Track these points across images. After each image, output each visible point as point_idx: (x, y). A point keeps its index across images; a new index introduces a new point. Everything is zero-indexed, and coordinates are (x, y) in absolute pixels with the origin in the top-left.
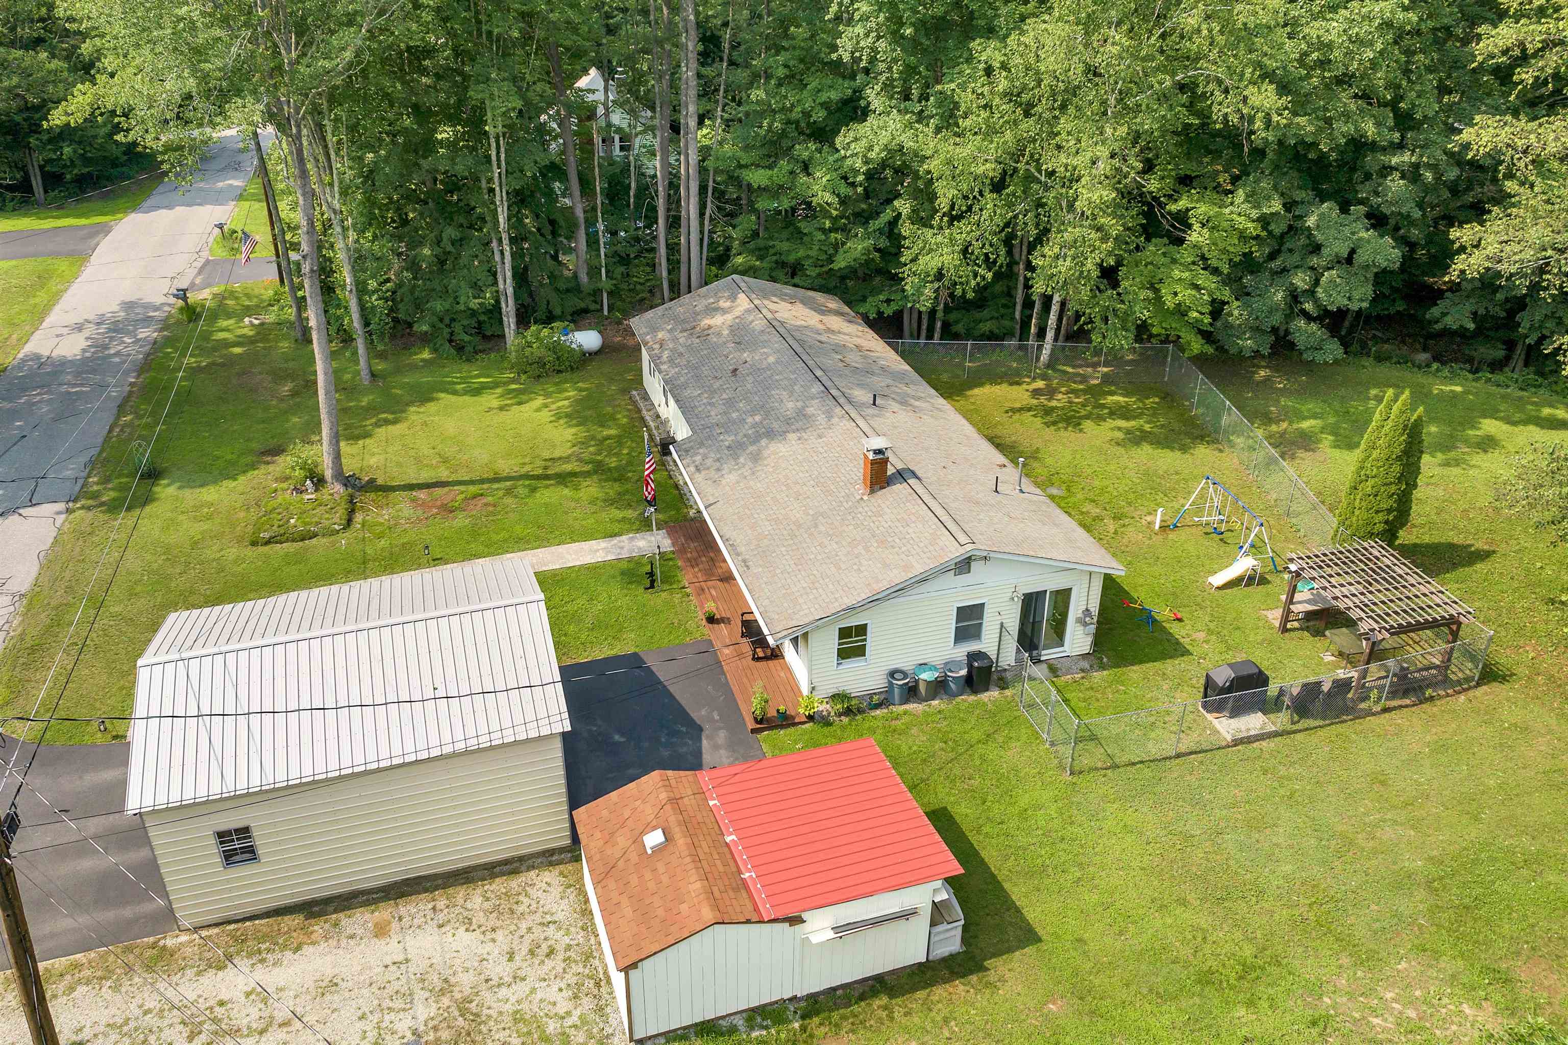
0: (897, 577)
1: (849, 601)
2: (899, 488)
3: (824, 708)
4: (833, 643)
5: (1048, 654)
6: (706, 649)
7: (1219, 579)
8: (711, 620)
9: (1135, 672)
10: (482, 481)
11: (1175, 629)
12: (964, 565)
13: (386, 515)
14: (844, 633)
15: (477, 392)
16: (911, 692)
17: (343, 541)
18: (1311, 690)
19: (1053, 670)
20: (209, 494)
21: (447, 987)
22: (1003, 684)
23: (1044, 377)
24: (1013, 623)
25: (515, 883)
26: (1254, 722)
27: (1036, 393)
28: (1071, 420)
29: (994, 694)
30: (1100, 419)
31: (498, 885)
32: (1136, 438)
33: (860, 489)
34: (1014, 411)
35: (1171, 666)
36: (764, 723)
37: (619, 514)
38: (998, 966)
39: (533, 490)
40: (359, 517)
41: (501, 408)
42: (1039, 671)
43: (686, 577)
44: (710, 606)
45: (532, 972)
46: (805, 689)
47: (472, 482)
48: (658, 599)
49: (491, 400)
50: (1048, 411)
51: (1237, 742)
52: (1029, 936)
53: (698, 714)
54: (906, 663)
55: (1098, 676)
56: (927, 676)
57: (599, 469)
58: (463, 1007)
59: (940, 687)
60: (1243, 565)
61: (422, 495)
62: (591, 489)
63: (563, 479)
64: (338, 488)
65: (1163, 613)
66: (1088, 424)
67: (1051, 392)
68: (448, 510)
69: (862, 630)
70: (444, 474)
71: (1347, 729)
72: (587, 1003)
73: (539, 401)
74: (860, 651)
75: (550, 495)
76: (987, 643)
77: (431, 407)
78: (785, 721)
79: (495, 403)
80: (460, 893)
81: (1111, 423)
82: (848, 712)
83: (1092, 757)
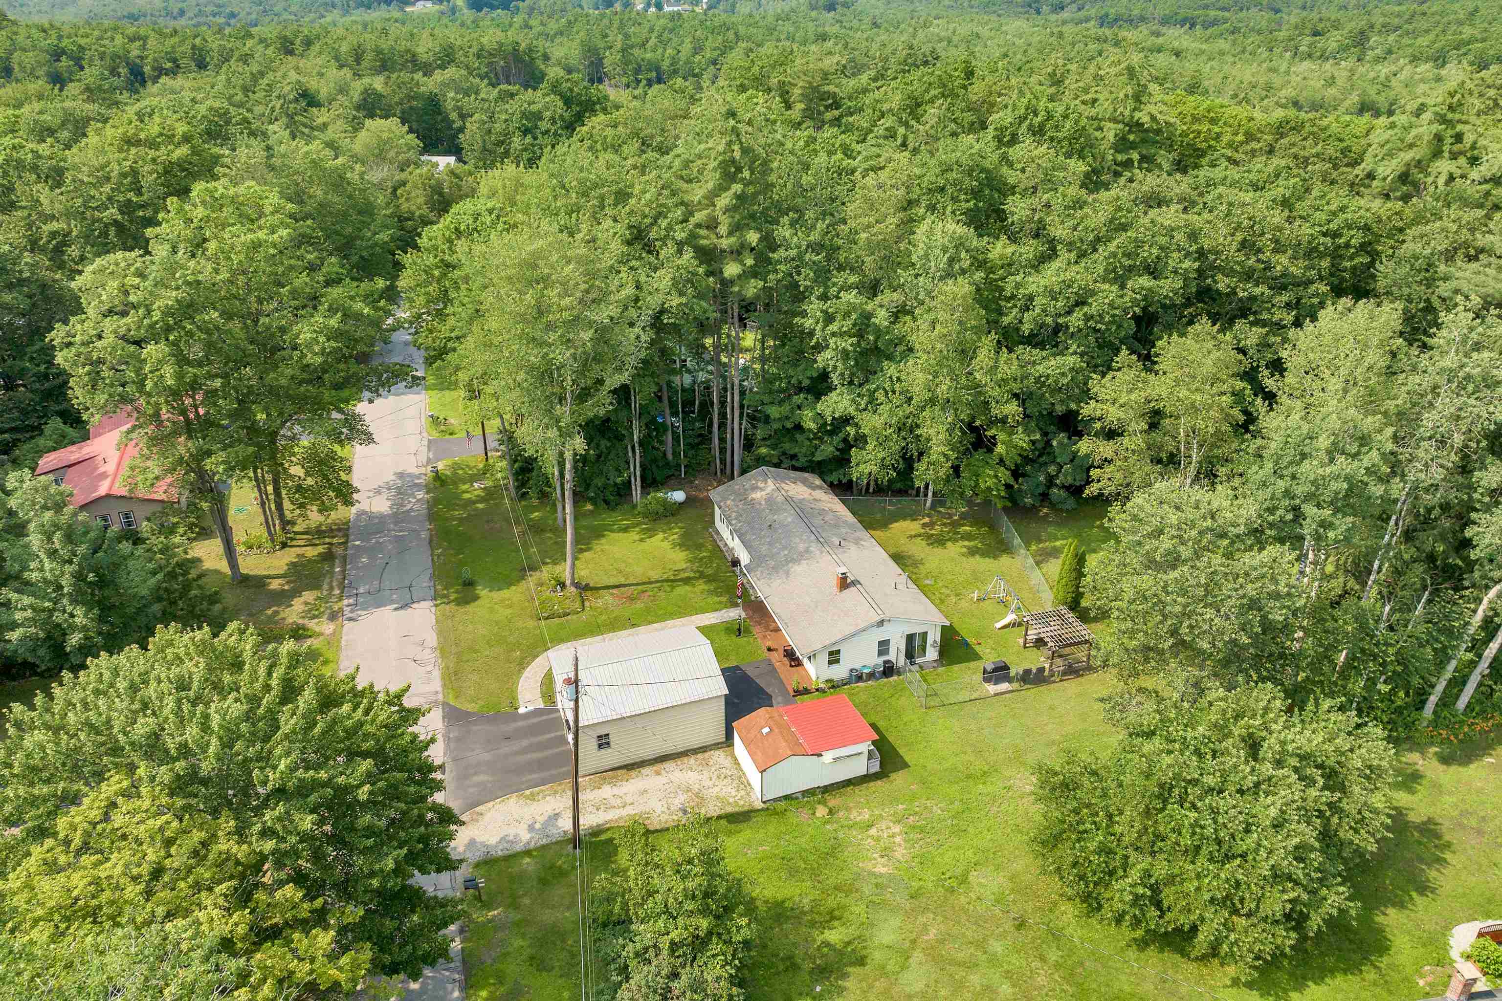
0: (852, 629)
1: (833, 640)
2: (853, 589)
3: (822, 686)
4: (826, 657)
5: (918, 661)
6: (769, 663)
7: (999, 625)
8: (769, 650)
9: (956, 667)
10: (644, 583)
11: (977, 648)
12: (881, 623)
13: (600, 603)
14: (831, 654)
15: (625, 530)
16: (860, 678)
17: (584, 616)
18: (1028, 672)
19: (921, 667)
20: (505, 593)
21: (689, 790)
22: (899, 673)
23: (929, 516)
24: (903, 647)
25: (706, 755)
26: (1004, 686)
27: (924, 525)
28: (939, 541)
29: (895, 678)
30: (956, 540)
31: (700, 756)
32: (972, 552)
33: (835, 589)
34: (911, 537)
35: (972, 665)
36: (798, 693)
37: (716, 599)
38: (893, 776)
39: (673, 587)
40: (587, 604)
41: (641, 540)
42: (915, 668)
43: (756, 630)
44: (769, 644)
45: (721, 783)
46: (814, 678)
47: (637, 584)
48: (742, 640)
49: (634, 535)
50: (929, 537)
51: (996, 695)
52: (905, 765)
53: (769, 690)
54: (857, 666)
55: (941, 670)
56: (866, 671)
57: (702, 575)
58: (697, 795)
59: (871, 676)
60: (1011, 617)
61: (615, 591)
62: (701, 586)
63: (687, 581)
64: (573, 589)
65: (972, 641)
66: (949, 544)
67: (931, 525)
68: (631, 599)
69: (838, 652)
70: (623, 581)
71: (1044, 688)
72: (742, 793)
73: (661, 536)
74: (837, 661)
75: (682, 590)
76: (892, 656)
77: (603, 541)
78: (806, 691)
79: (637, 537)
80: (685, 759)
81: (961, 543)
82: (833, 687)
83: (936, 701)
